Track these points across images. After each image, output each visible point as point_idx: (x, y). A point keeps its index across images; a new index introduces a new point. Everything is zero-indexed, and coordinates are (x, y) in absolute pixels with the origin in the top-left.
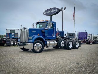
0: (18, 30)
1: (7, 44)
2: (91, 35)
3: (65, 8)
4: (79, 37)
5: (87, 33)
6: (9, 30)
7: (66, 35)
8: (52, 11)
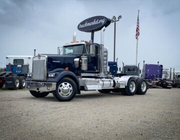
0: (29, 58)
1: (7, 84)
2: (169, 70)
3: (120, 17)
4: (146, 75)
5: (162, 66)
6: (11, 57)
7: (122, 69)
8: (94, 23)
